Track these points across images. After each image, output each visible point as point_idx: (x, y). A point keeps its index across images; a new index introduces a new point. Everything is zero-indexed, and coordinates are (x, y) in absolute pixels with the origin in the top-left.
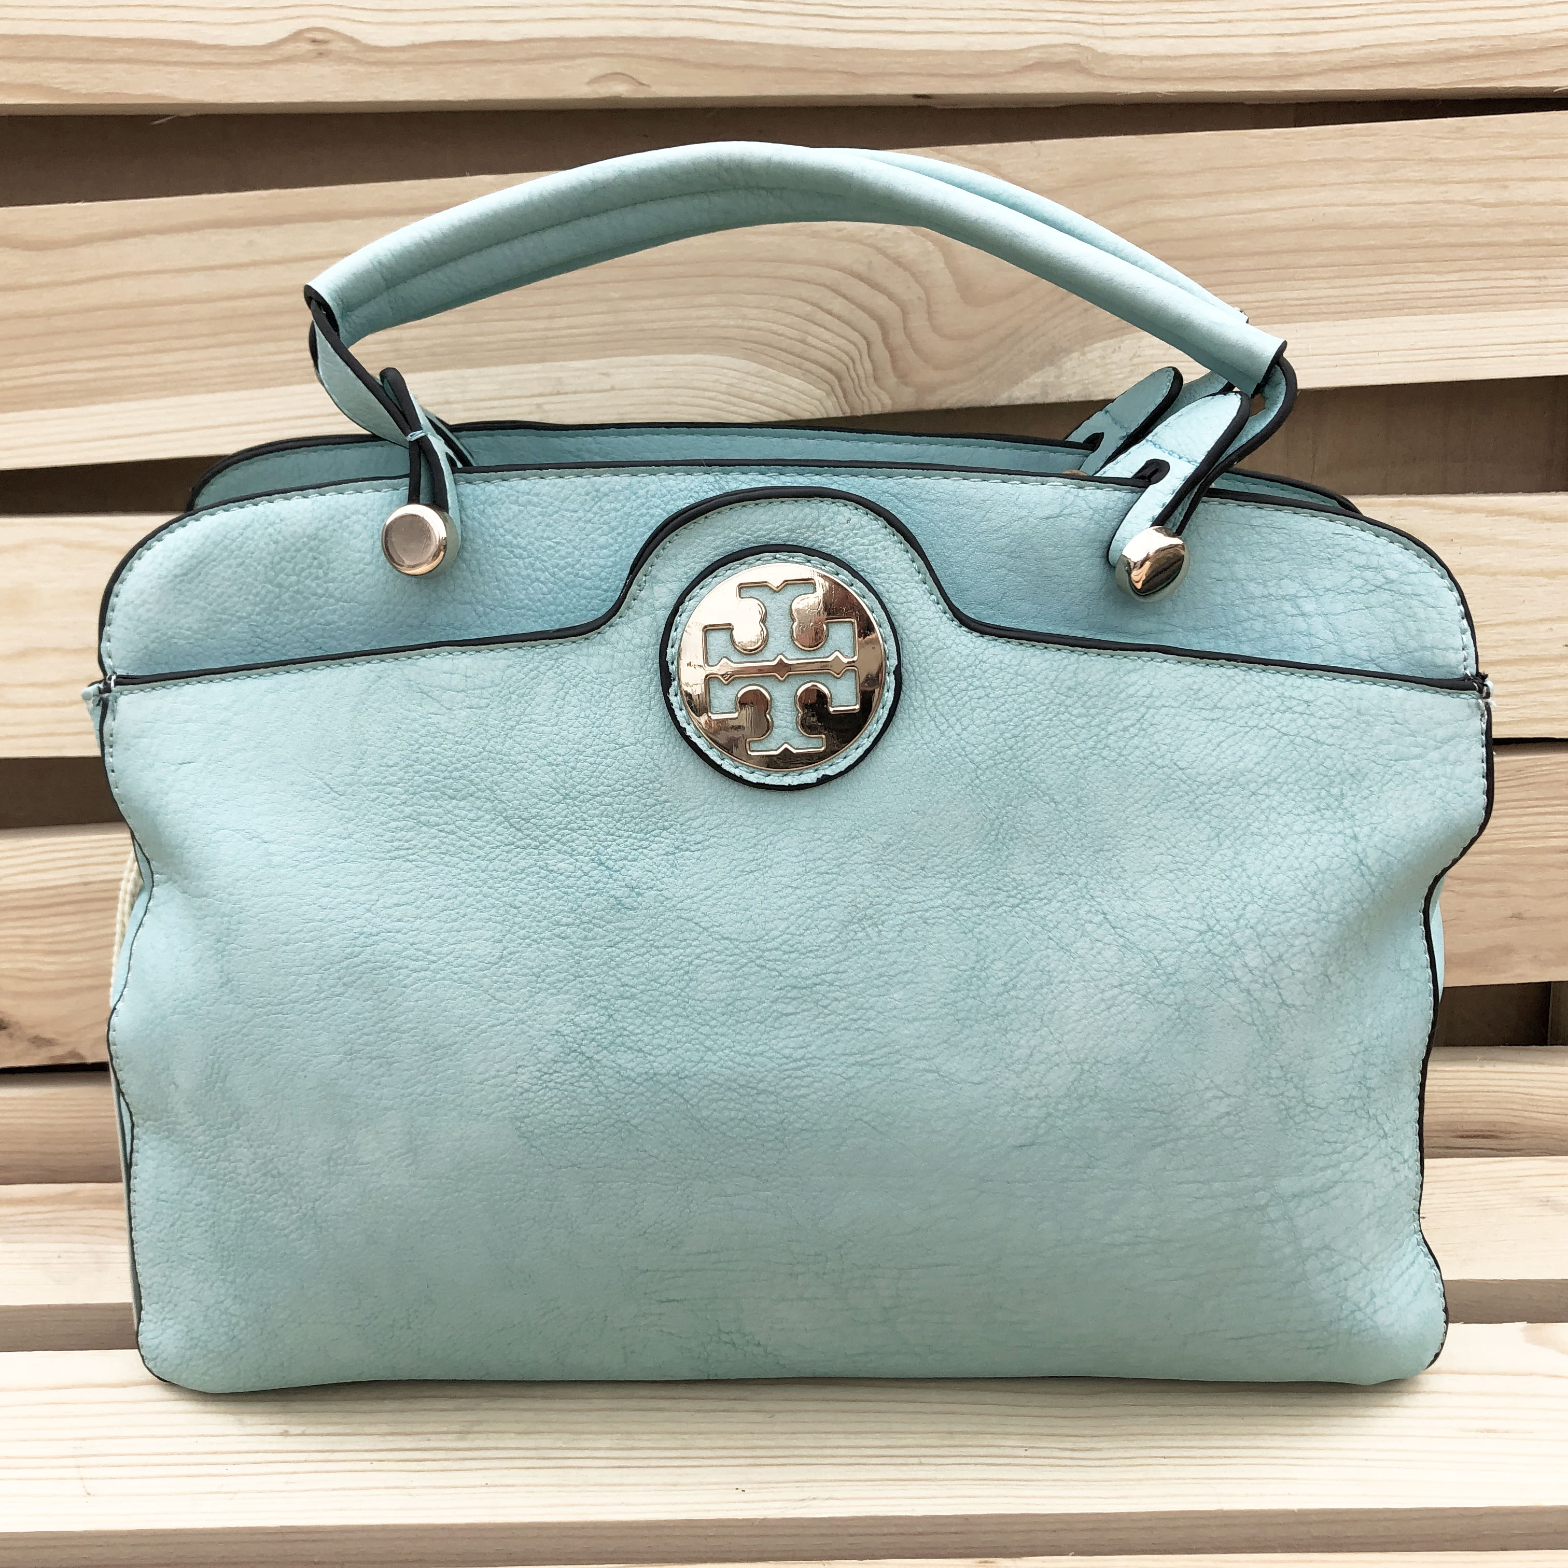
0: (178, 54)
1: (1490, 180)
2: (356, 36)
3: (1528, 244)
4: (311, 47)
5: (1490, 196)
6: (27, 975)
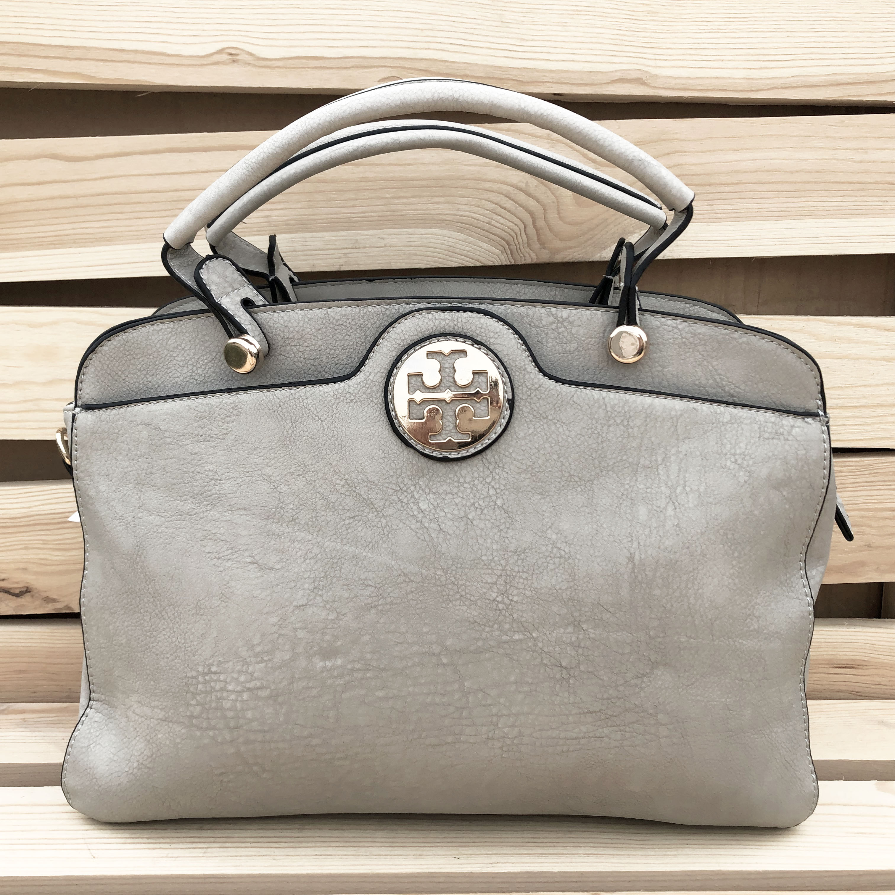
0: (155, 59)
1: (858, 149)
2: (253, 52)
3: (877, 183)
4: (230, 57)
5: (858, 157)
6: (43, 562)
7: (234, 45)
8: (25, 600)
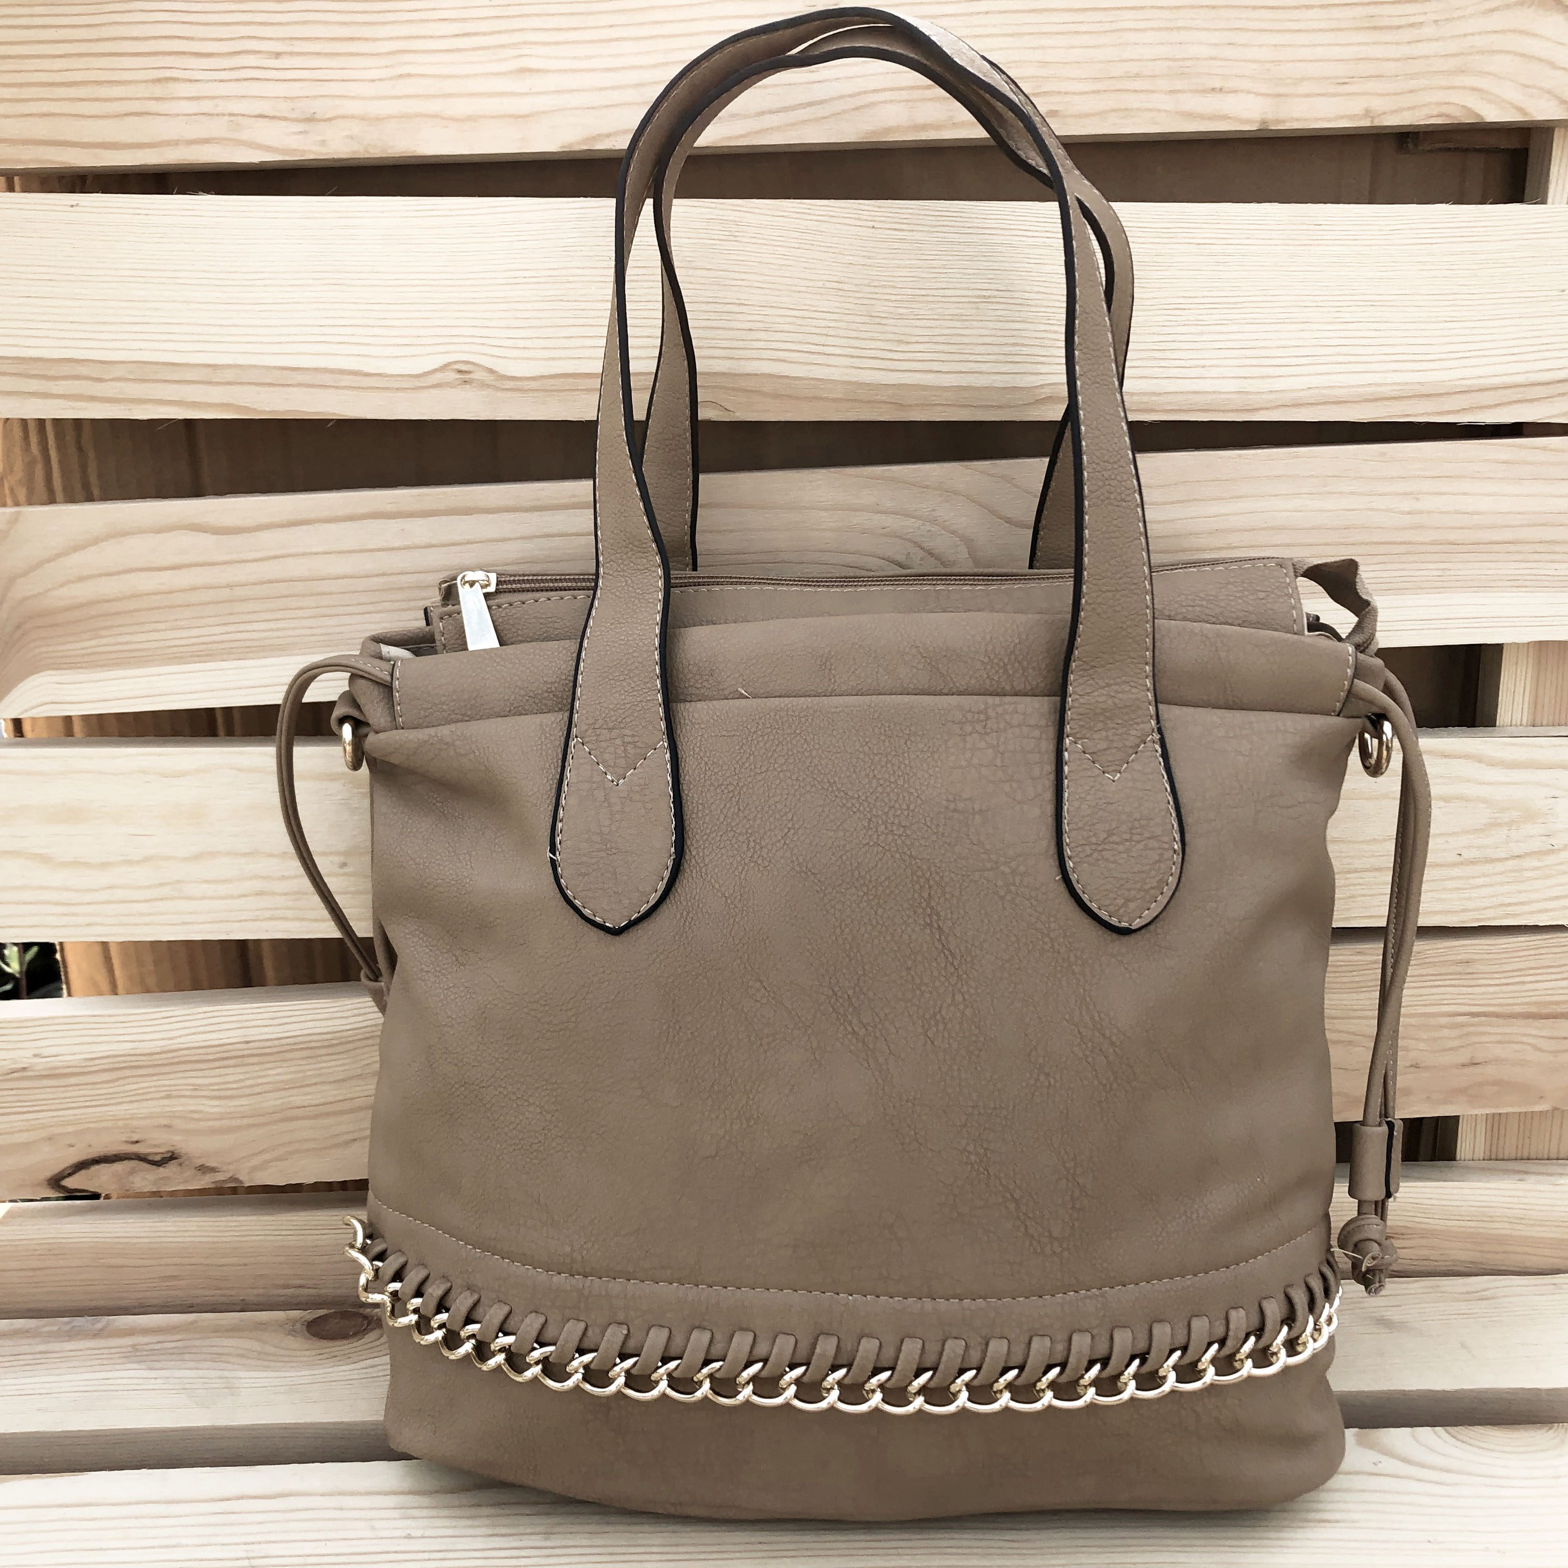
0: (347, 380)
1: (1405, 494)
2: (494, 368)
3: (1433, 543)
4: (458, 376)
5: (1406, 505)
6: (196, 1116)
7: (465, 357)
8: (169, 1170)
